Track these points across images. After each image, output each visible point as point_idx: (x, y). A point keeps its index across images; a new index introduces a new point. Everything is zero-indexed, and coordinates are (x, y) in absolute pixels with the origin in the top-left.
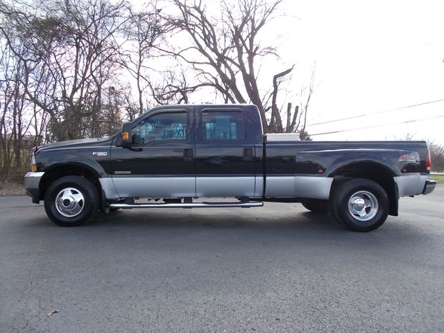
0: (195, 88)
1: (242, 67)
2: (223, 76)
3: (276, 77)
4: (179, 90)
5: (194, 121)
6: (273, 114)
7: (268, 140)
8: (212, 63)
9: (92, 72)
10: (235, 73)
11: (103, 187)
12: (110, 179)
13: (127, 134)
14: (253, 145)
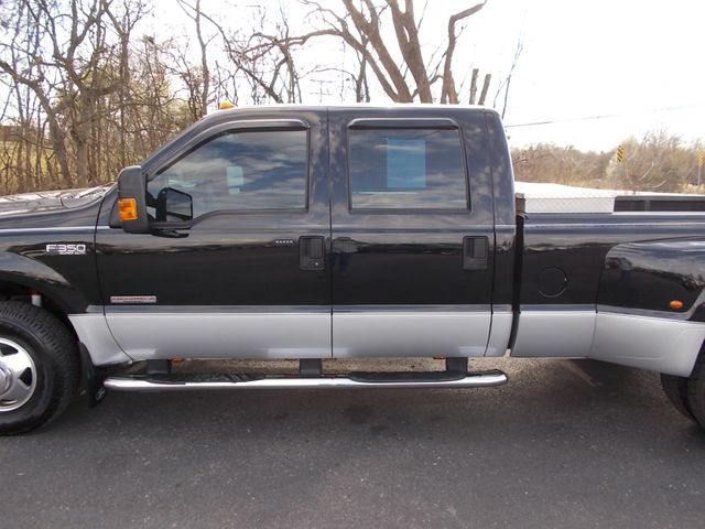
0: (304, 39)
3: (453, 20)
4: (275, 42)
6: (445, 91)
10: (378, 10)
11: (81, 340)
12: (101, 316)
13: (132, 201)
14: (491, 226)
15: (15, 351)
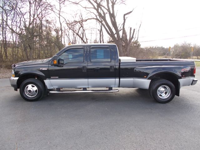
0: (86, 20)
1: (109, 10)
2: (100, 15)
3: (125, 15)
5: (87, 50)
6: (123, 33)
7: (121, 62)
8: (95, 8)
9: (38, 15)
10: (105, 13)
11: (46, 84)
12: (49, 80)
13: (56, 61)
14: (114, 64)
15: (34, 87)
